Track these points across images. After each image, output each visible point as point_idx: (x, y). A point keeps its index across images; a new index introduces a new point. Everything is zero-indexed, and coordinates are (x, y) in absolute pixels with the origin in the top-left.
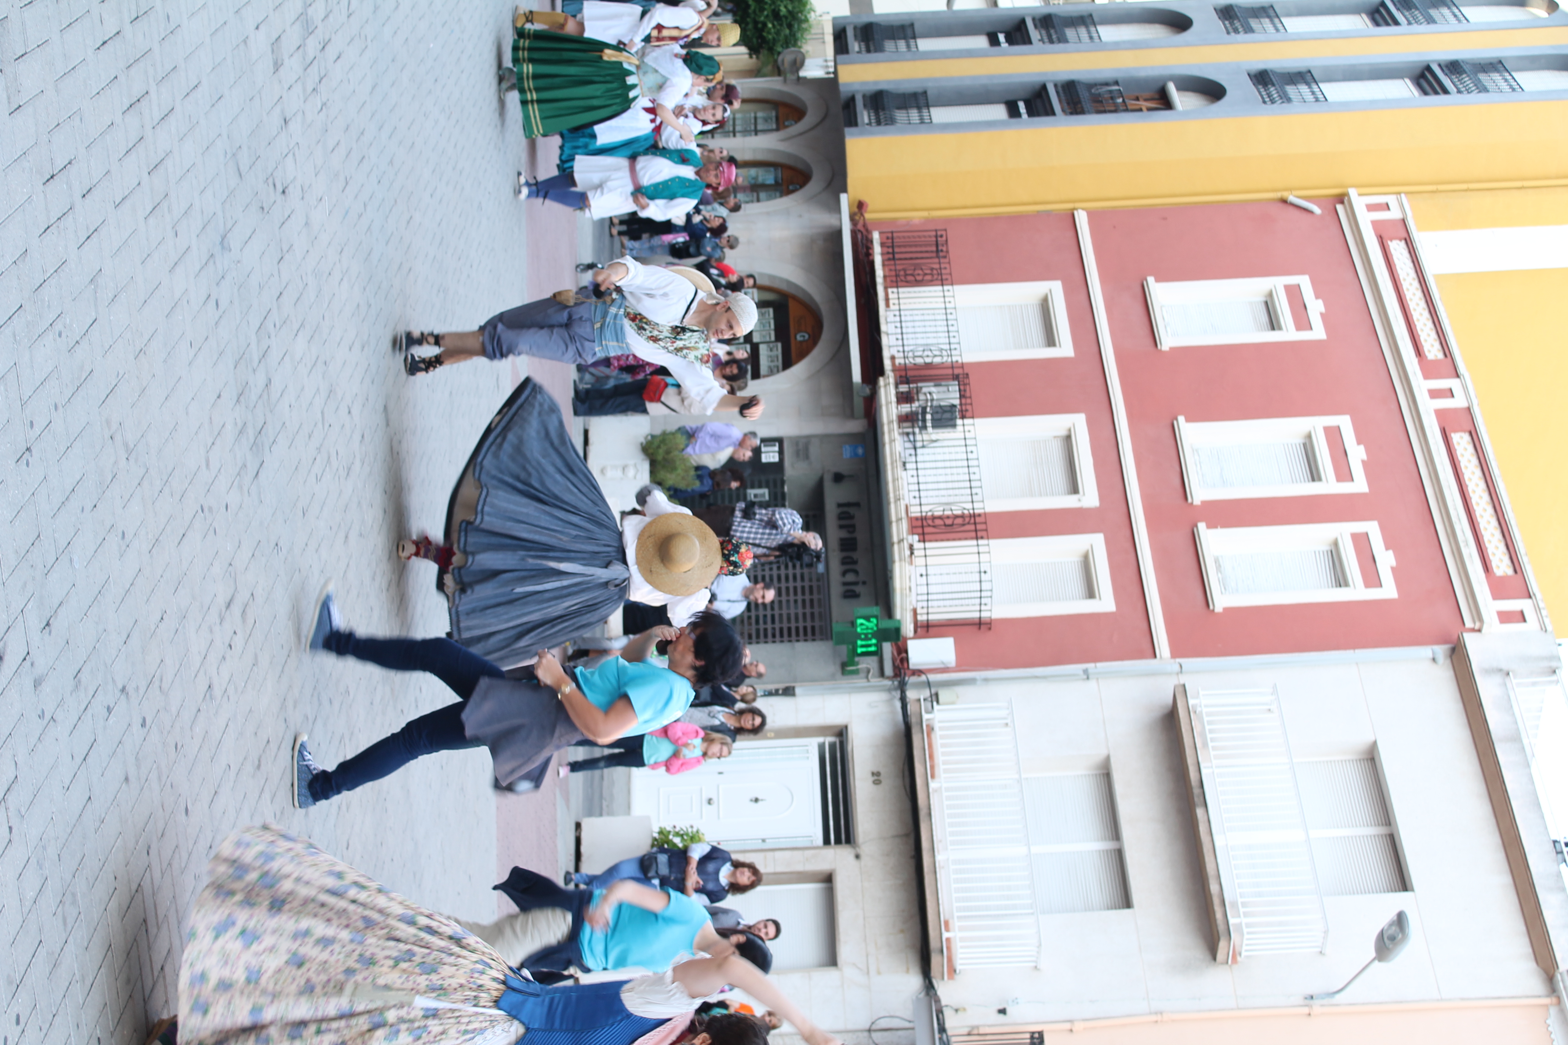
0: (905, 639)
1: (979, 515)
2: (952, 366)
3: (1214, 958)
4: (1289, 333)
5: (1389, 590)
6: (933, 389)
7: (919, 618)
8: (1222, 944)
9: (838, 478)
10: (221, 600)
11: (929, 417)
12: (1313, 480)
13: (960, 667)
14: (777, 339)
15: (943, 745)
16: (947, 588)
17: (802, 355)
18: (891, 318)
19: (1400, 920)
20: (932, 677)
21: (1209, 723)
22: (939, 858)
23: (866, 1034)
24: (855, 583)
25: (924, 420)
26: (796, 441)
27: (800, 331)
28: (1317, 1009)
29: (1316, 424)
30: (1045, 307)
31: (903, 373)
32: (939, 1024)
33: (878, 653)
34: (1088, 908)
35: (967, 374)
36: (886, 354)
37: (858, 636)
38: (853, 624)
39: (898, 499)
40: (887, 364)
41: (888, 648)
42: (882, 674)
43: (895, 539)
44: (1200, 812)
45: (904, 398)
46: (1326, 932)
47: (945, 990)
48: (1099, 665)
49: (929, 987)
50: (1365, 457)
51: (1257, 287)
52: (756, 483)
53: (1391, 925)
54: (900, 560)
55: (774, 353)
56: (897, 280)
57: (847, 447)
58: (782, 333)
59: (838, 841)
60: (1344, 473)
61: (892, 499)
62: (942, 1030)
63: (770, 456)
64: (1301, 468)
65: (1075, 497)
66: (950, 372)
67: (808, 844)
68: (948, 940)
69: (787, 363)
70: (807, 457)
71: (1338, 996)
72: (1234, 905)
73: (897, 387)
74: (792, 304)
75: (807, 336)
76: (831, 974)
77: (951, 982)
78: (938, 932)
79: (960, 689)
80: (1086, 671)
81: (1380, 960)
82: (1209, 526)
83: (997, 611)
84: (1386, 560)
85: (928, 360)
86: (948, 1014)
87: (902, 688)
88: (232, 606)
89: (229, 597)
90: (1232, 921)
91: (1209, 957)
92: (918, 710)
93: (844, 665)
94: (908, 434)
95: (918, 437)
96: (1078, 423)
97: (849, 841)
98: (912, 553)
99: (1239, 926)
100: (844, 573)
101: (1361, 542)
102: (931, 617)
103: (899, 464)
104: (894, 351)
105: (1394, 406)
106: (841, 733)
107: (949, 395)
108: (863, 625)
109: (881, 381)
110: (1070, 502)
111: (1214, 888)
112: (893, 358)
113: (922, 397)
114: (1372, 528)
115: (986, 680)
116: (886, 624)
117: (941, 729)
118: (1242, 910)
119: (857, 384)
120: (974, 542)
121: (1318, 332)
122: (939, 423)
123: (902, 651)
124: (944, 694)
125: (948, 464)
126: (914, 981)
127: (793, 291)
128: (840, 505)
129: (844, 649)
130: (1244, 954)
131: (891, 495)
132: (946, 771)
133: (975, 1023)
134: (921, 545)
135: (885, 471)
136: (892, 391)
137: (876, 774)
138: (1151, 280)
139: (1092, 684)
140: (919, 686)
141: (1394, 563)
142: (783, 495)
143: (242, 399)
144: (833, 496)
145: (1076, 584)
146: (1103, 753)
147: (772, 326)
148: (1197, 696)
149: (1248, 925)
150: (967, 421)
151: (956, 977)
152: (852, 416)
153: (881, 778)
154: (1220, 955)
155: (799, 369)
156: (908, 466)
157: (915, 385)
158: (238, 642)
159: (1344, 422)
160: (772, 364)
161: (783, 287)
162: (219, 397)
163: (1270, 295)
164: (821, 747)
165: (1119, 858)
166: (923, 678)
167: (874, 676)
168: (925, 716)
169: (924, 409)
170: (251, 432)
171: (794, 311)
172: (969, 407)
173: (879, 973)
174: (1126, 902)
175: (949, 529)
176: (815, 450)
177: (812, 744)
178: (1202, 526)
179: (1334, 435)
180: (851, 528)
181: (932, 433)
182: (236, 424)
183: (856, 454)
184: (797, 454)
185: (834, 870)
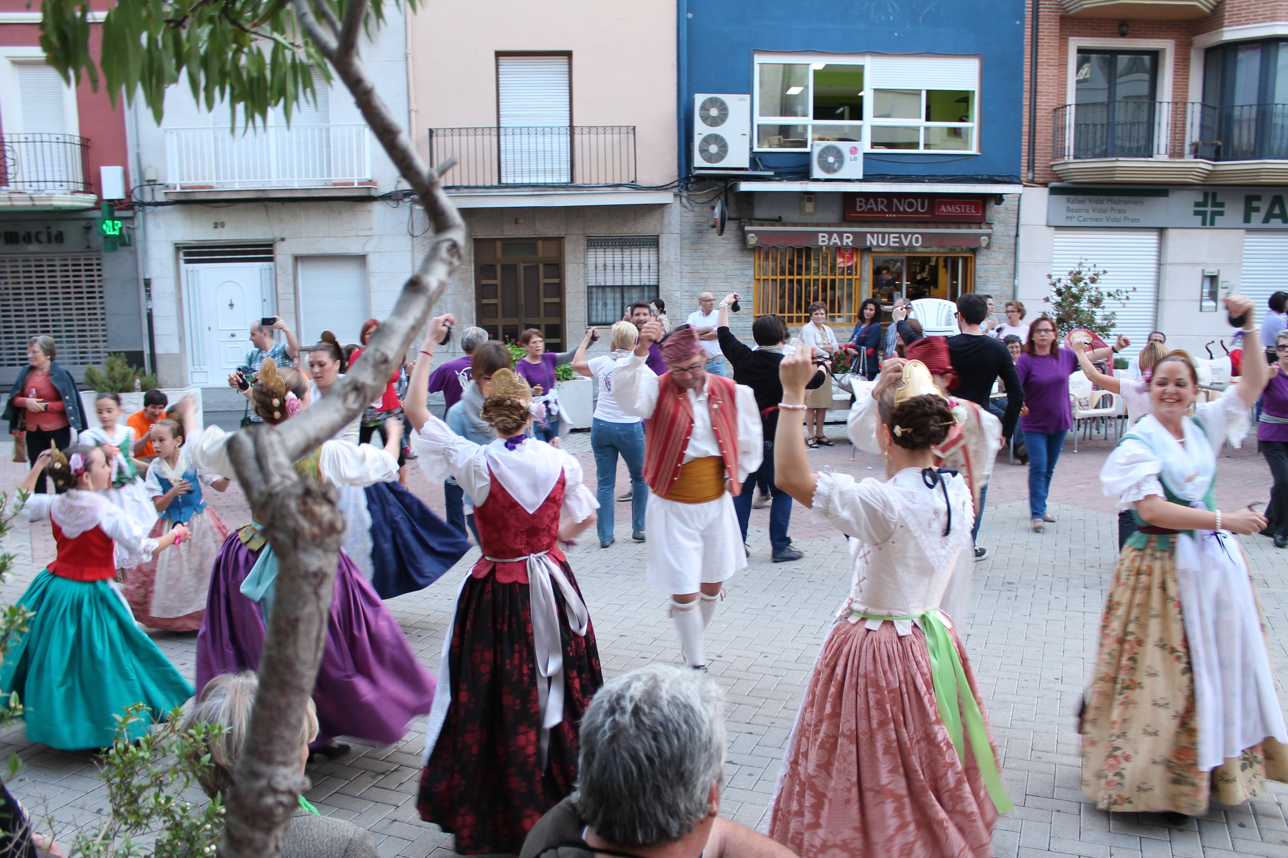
0: (105, 200)
7: (77, 189)
13: (123, 164)
15: (196, 179)
20: (133, 184)
23: (415, 239)
47: (384, 189)
49: (386, 198)
59: (271, 252)
67: (272, 271)
76: (371, 259)
79: (144, 165)
83: (74, 132)
87: (142, 204)
93: (124, 244)
100: (39, 242)
102: (79, 180)
106: (178, 248)
115: (138, 146)
123: (114, 203)
124: (150, 176)
126: (377, 208)
137: (216, 226)
151: (375, 180)
153: (219, 222)
164: (187, 262)
166: (133, 190)
168: (178, 190)
173: (371, 229)
177: (184, 267)
185: (293, 255)
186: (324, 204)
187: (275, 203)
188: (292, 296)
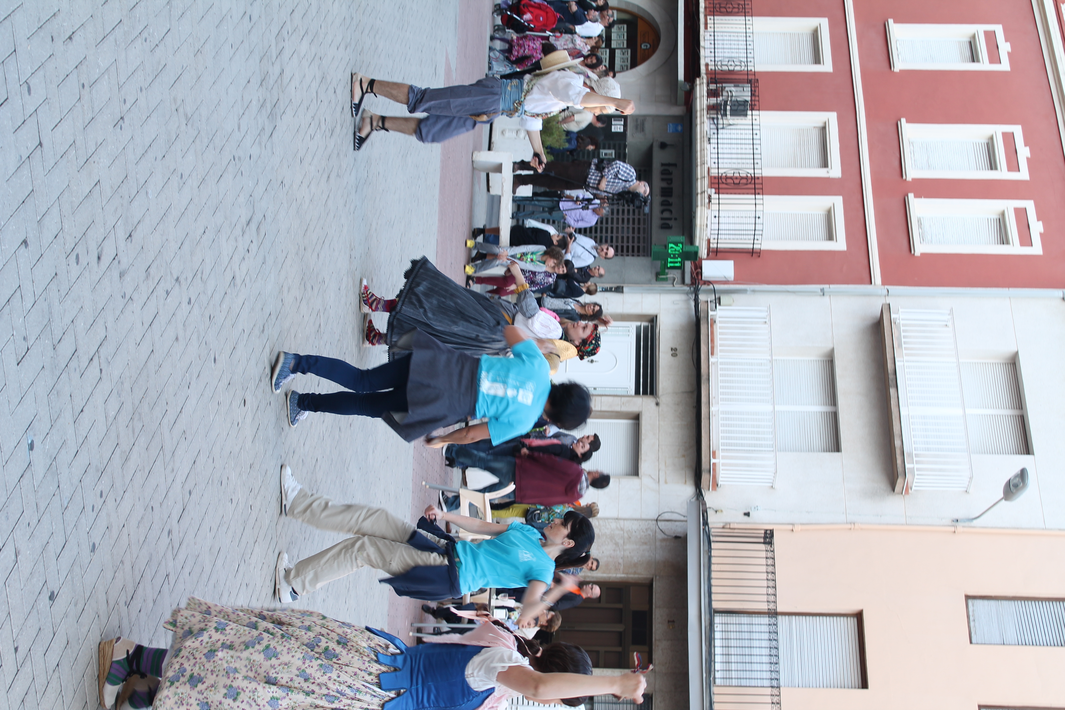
0: (701, 260)
1: (758, 178)
2: (748, 73)
3: (894, 490)
4: (984, 65)
5: (1037, 249)
6: (733, 89)
7: (711, 246)
8: (900, 481)
9: (663, 146)
10: (244, 220)
11: (728, 108)
12: (991, 169)
13: (737, 280)
14: (628, 46)
15: (721, 334)
16: (732, 227)
17: (645, 59)
18: (707, 37)
19: (1023, 474)
20: (717, 287)
21: (904, 331)
22: (712, 409)
23: (654, 522)
24: (670, 219)
25: (725, 110)
26: (635, 118)
27: (644, 42)
28: (960, 529)
29: (997, 130)
30: (815, 36)
31: (713, 76)
32: (703, 519)
33: (682, 268)
34: (811, 450)
35: (757, 80)
36: (702, 62)
37: (669, 255)
38: (666, 247)
39: (703, 163)
40: (703, 68)
41: (688, 265)
42: (683, 282)
43: (699, 191)
44: (892, 391)
45: (712, 94)
46: (971, 478)
47: (710, 498)
48: (832, 286)
49: (699, 494)
50: (1029, 156)
51: (966, 30)
52: (607, 146)
53: (1016, 476)
54: (701, 205)
55: (626, 56)
56: (714, 10)
57: (671, 125)
58: (632, 42)
59: (645, 393)
60: (1013, 165)
61: (699, 164)
62: (706, 523)
63: (617, 127)
64: (983, 160)
65: (825, 170)
66: (746, 77)
67: (625, 393)
68: (714, 464)
69: (634, 65)
70: (643, 130)
71: (975, 521)
72: (910, 455)
73: (708, 85)
74: (640, 23)
75: (649, 46)
76: (634, 481)
77: (713, 492)
78: (708, 459)
79: (735, 296)
80: (822, 290)
81: (1005, 500)
82: (916, 196)
83: (765, 245)
84: (1037, 228)
85: (731, 68)
86: (710, 512)
87: (696, 293)
88: (250, 223)
89: (249, 218)
90: (907, 466)
91: (889, 488)
92: (706, 308)
93: (657, 275)
94: (713, 119)
95: (720, 121)
96: (831, 118)
97: (652, 393)
98: (710, 201)
99: (912, 470)
100: (662, 212)
101: (1021, 214)
102: (719, 246)
103: (706, 140)
104: (708, 60)
105: (1053, 121)
106: (653, 320)
107: (743, 93)
108: (673, 248)
109: (698, 81)
110: (821, 173)
111: (897, 443)
112: (707, 65)
113: (725, 94)
114: (1029, 205)
115: (754, 291)
116: (688, 248)
117: (720, 322)
118: (915, 459)
119: (681, 81)
120: (753, 196)
121: (1005, 66)
122: (735, 113)
123: (698, 268)
124: (724, 299)
125: (739, 141)
126: (689, 490)
127: (641, 14)
128: (663, 165)
129: (658, 263)
130: (913, 488)
131: (699, 160)
132: (721, 351)
133: (728, 520)
134: (717, 196)
135: (696, 144)
136: (705, 89)
137: (674, 349)
138: (891, 21)
139: (826, 299)
140: (707, 292)
141: (1042, 231)
142: (625, 155)
143: (264, 83)
144: (659, 158)
145: (821, 230)
146: (830, 346)
147: (625, 37)
148: (897, 312)
149: (918, 470)
150: (754, 112)
151: (717, 489)
152: (676, 104)
153: (677, 352)
154: (898, 488)
155: (641, 69)
156: (711, 141)
157: (721, 85)
158: (254, 247)
159: (1017, 130)
160: (623, 64)
161: (635, 10)
162: (249, 82)
163: (974, 37)
164: (638, 329)
165: (834, 419)
166: (711, 287)
167: (677, 283)
168: (711, 313)
169: (726, 102)
170: (269, 106)
171: (641, 27)
172: (757, 103)
173: (666, 482)
174: (837, 447)
175: (736, 186)
176: (648, 126)
177: (633, 326)
178: (911, 196)
179: (1009, 138)
180: (670, 181)
181: (730, 119)
182: (259, 100)
183: (677, 130)
184: (636, 127)
185: (641, 414)
186: (694, 442)
187: (695, 400)
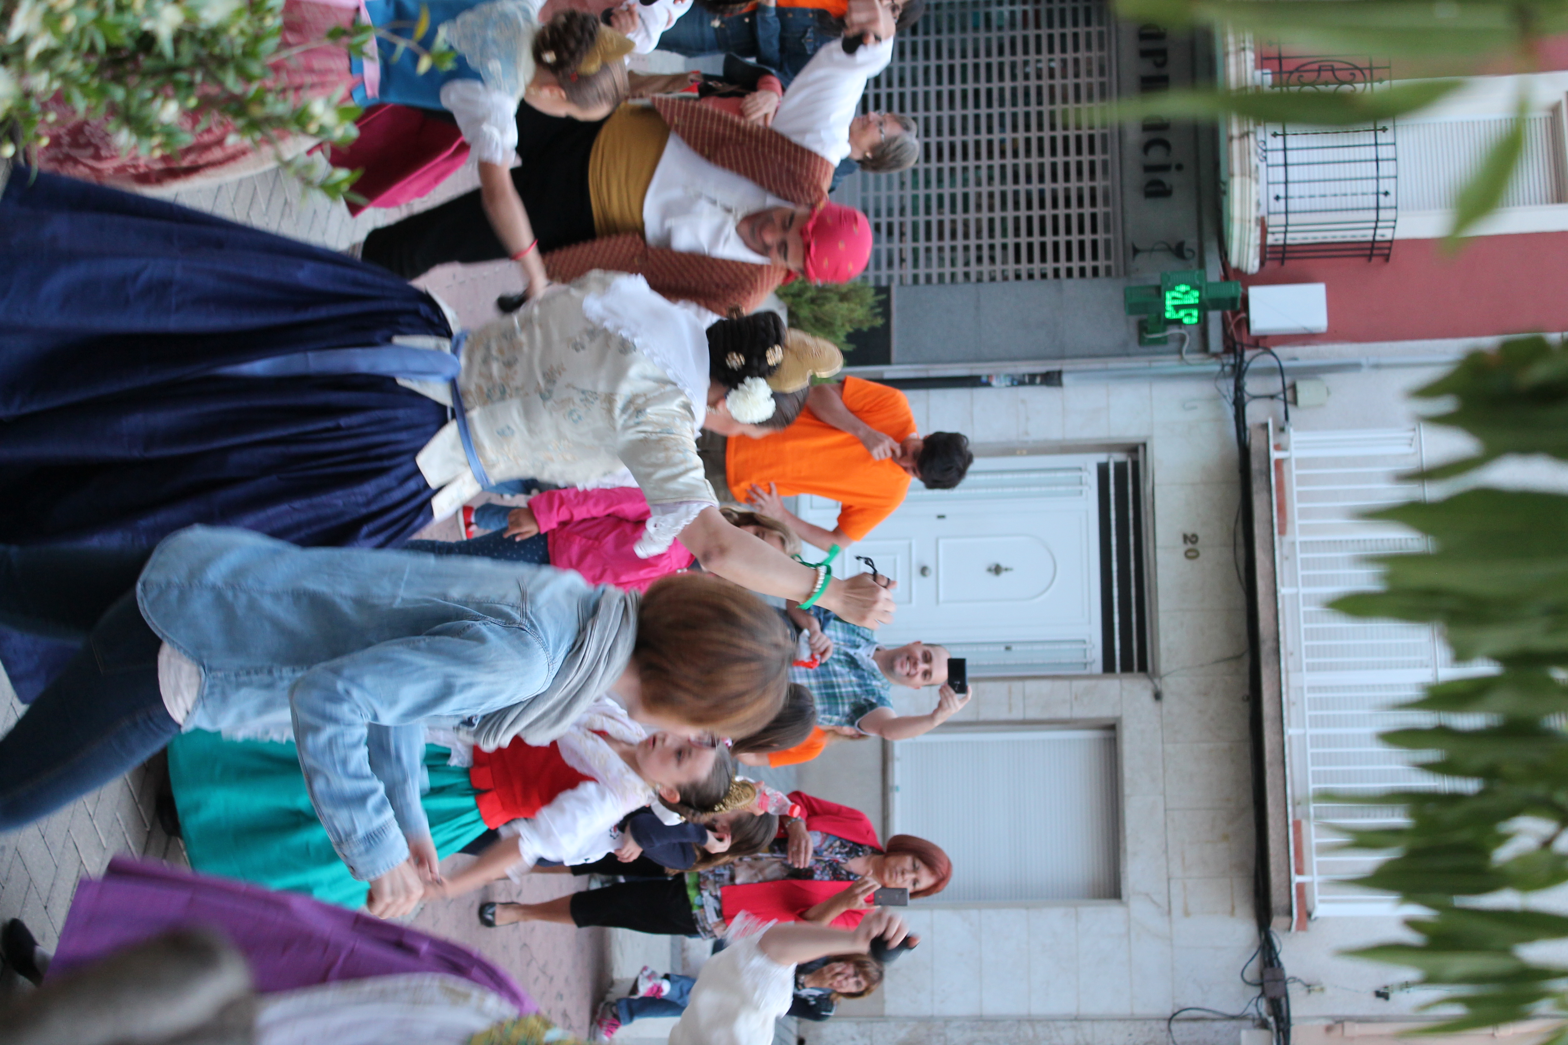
0: (1246, 290)
13: (1332, 335)
20: (1286, 353)
23: (1164, 1025)
24: (1165, 168)
47: (1292, 953)
49: (1266, 944)
59: (1127, 668)
67: (1079, 670)
68: (1301, 887)
76: (1111, 913)
77: (1300, 933)
79: (1331, 379)
83: (1404, 227)
87: (1239, 373)
93: (1143, 328)
97: (1143, 668)
102: (1291, 236)
106: (1136, 450)
115: (1377, 366)
126: (1242, 932)
133: (1339, 1008)
137: (1190, 539)
140: (1265, 373)
145: (1538, 173)
151: (1311, 925)
153: (1199, 546)
164: (1103, 470)
166: (1272, 353)
167: (1191, 351)
168: (1275, 455)
173: (1187, 913)
177: (1091, 462)
180: (1160, 57)
185: (1119, 719)
186: (1247, 799)
187: (1247, 680)
188: (1017, 715)
